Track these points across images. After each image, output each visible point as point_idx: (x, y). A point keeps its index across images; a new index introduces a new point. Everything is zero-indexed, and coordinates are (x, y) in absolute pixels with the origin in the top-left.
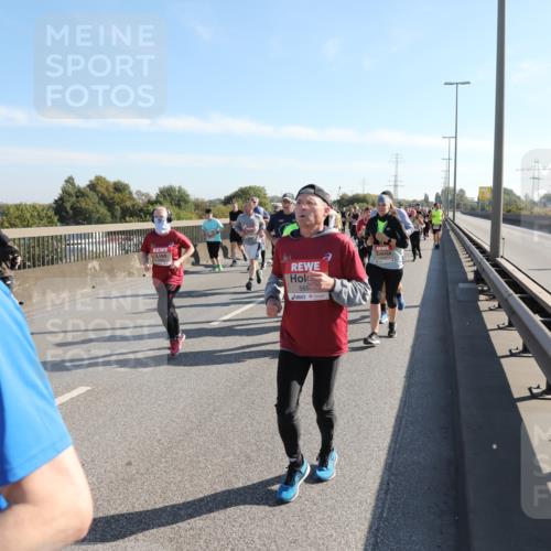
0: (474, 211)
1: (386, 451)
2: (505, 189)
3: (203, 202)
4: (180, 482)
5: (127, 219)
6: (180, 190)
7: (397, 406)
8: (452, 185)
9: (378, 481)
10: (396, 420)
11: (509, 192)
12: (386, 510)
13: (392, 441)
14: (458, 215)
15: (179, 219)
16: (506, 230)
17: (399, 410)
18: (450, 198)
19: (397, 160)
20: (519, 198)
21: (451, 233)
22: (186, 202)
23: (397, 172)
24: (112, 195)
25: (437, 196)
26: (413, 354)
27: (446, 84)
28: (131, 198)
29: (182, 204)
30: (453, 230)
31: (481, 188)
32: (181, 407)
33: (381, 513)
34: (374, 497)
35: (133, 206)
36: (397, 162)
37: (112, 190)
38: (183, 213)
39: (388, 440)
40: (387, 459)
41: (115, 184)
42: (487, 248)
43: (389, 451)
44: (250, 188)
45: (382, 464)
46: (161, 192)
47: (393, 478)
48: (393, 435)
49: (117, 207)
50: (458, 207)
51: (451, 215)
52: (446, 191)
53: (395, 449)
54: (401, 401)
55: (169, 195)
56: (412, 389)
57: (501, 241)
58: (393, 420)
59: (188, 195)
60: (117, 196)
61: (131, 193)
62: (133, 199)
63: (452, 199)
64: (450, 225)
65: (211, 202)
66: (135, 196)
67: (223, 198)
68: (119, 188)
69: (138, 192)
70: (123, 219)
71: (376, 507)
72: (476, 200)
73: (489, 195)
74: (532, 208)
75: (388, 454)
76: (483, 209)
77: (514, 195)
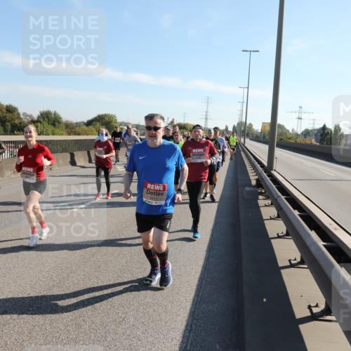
0: (258, 138)
1: (191, 303)
2: (279, 125)
3: (71, 124)
4: (43, 325)
5: (15, 132)
6: (55, 114)
7: (200, 271)
8: (244, 120)
9: (185, 323)
10: (199, 281)
11: (281, 127)
12: (189, 345)
13: (195, 295)
14: (248, 141)
15: (53, 134)
16: (279, 152)
17: (201, 274)
18: (242, 129)
19: (208, 101)
20: (288, 131)
21: (242, 153)
22: (59, 122)
23: (207, 109)
24: (4, 114)
25: (234, 128)
26: (212, 235)
27: (243, 51)
28: (19, 117)
29: (56, 124)
30: (244, 151)
31: (263, 123)
32: (47, 269)
33: (186, 347)
34: (181, 335)
35: (20, 123)
36: (208, 102)
37: (4, 111)
38: (56, 131)
39: (193, 295)
40: (192, 308)
41: (7, 107)
42: (266, 164)
43: (193, 302)
44: (106, 115)
45: (188, 312)
46: (41, 115)
47: (195, 321)
48: (196, 291)
49: (8, 124)
50: (248, 135)
51: (242, 140)
52: (240, 124)
53: (197, 301)
54: (203, 267)
55: (47, 117)
56: (211, 259)
57: (275, 160)
58: (197, 281)
59: (60, 118)
60: (9, 116)
61: (19, 114)
62: (20, 118)
63: (244, 130)
64: (242, 148)
65: (77, 123)
66: (22, 116)
67: (86, 121)
68: (11, 110)
69: (24, 114)
70: (12, 133)
71: (183, 342)
72: (260, 131)
73: (268, 128)
74: (297, 138)
75: (193, 305)
76: (264, 137)
77: (285, 129)
